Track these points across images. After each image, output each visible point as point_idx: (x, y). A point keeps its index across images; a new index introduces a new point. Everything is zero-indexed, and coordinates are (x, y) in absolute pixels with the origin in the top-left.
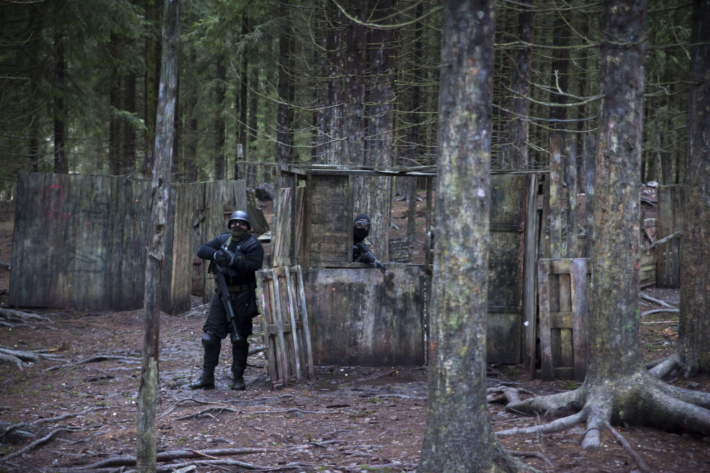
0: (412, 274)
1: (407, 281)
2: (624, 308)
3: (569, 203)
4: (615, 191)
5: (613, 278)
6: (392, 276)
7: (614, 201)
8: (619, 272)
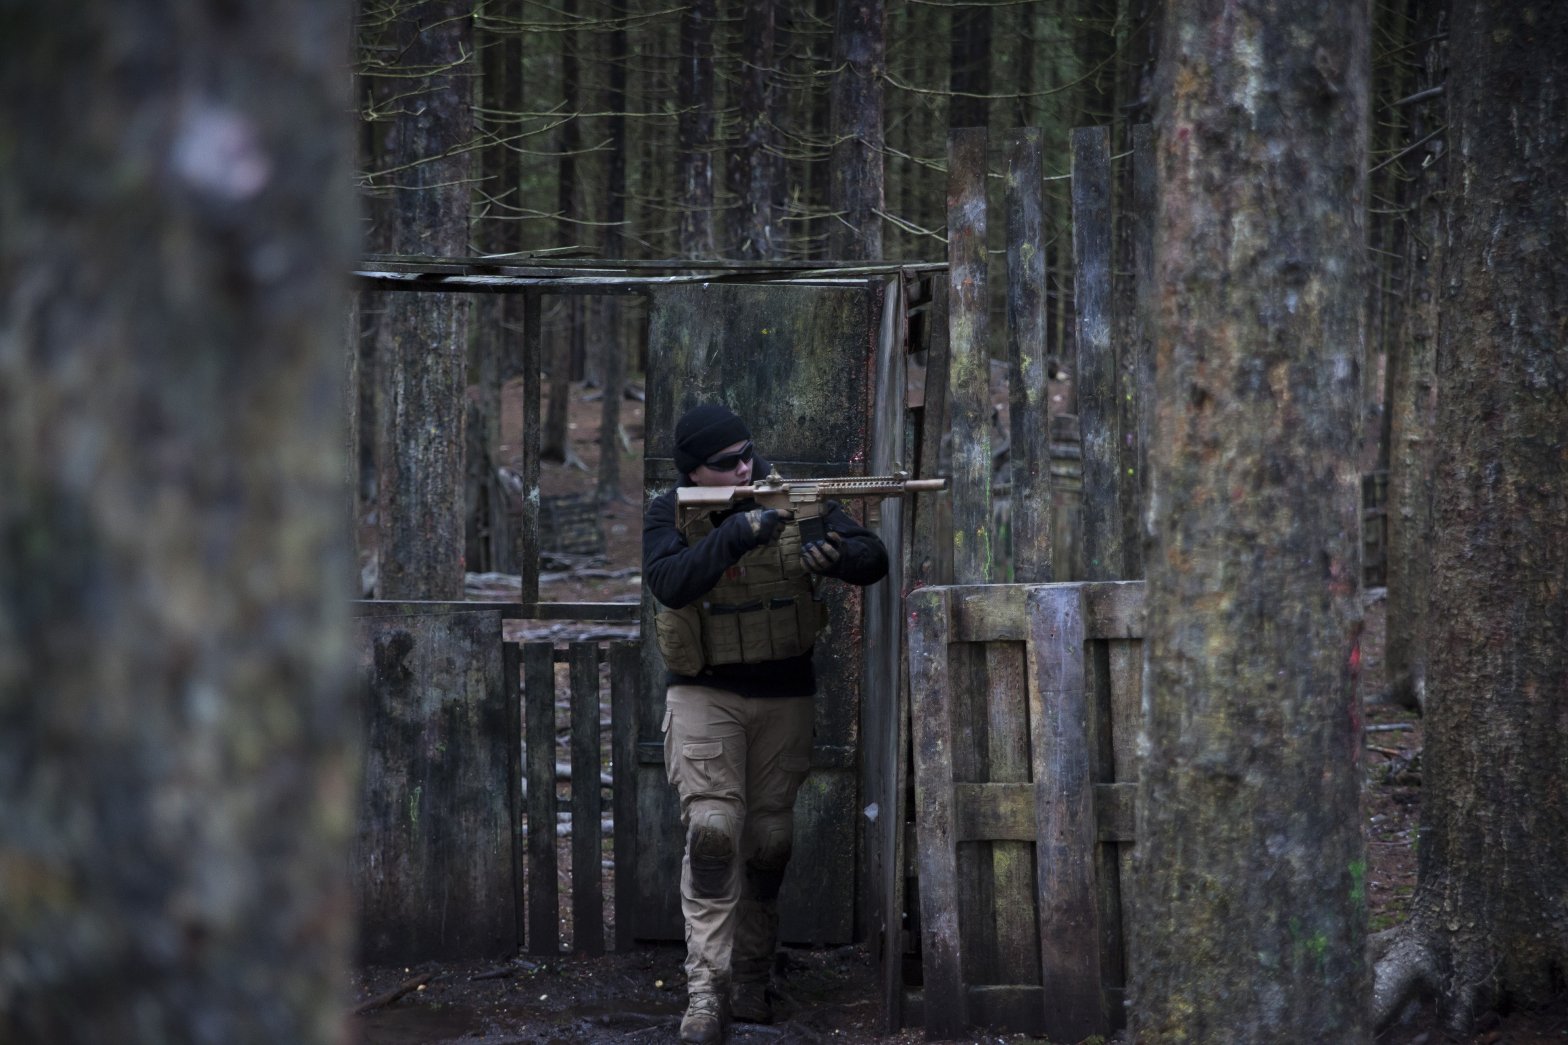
0: (476, 639)
1: (460, 662)
2: (1296, 855)
3: (1016, 378)
4: (1252, 303)
5: (1244, 716)
6: (403, 644)
7: (1246, 348)
8: (1272, 687)
